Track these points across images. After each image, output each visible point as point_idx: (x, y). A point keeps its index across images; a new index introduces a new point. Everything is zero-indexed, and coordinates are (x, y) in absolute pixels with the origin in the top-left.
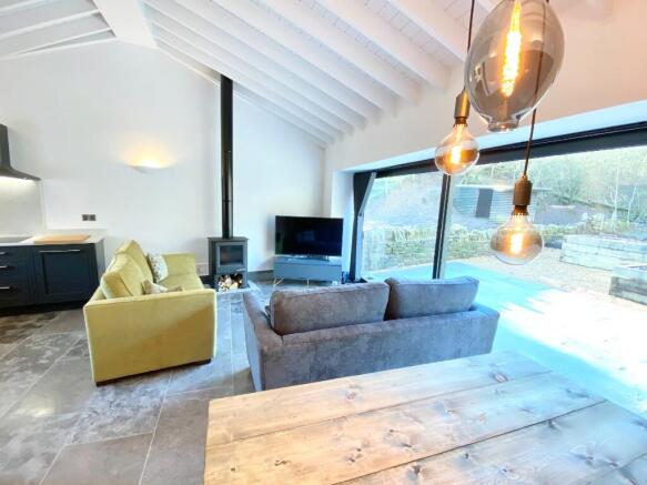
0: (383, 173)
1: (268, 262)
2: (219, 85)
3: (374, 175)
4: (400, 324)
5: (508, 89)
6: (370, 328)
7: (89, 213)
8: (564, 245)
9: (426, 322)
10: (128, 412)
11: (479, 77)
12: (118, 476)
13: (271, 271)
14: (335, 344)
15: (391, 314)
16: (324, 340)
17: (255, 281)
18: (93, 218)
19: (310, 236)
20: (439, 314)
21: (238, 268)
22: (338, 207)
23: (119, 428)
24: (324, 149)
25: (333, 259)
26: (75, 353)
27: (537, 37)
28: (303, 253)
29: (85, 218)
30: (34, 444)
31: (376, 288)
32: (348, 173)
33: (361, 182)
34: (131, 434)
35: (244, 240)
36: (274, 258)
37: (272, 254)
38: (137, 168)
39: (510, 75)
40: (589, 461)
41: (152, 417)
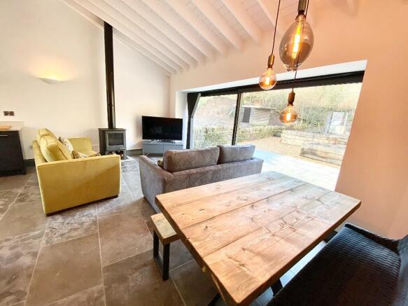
0: (205, 94)
1: (138, 144)
2: (103, 30)
3: (200, 95)
4: (225, 166)
5: (294, 56)
6: (212, 168)
7: (9, 110)
8: (282, 135)
9: (235, 164)
10: (76, 226)
11: (286, 49)
12: (85, 255)
13: (141, 150)
14: (198, 176)
15: (220, 161)
16: (193, 174)
17: (130, 156)
18: (12, 114)
19: (159, 131)
20: (240, 161)
21: (121, 147)
22: (180, 112)
23: (74, 234)
24: (169, 77)
25: (177, 142)
26: (21, 201)
27: (306, 37)
28: (159, 139)
29: (6, 113)
30: (19, 249)
31: (214, 149)
32: (184, 93)
33: (192, 99)
34: (84, 235)
35: (124, 130)
36: (142, 142)
37: (140, 139)
38: (45, 80)
39: (295, 50)
40: (307, 198)
41: (94, 227)
